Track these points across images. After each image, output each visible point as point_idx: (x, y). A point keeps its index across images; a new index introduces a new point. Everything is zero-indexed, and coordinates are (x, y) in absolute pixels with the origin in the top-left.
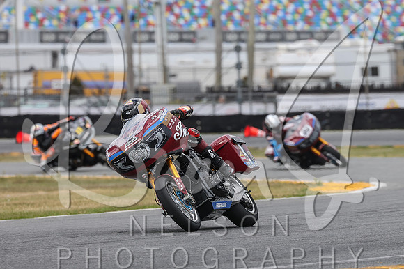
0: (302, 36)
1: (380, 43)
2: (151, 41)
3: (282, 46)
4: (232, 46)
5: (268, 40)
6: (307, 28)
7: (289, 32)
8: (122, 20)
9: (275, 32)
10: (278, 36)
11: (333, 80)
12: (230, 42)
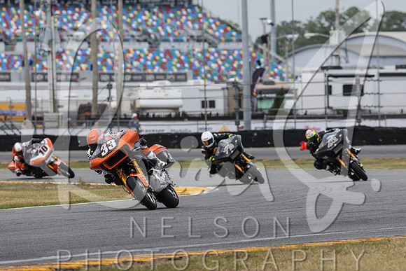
0: (158, 77)
1: (216, 82)
2: (45, 80)
3: (143, 84)
4: (105, 84)
5: (132, 80)
6: (162, 71)
7: (149, 74)
8: (23, 65)
9: (137, 74)
10: (140, 77)
11: (181, 110)
12: (104, 81)
